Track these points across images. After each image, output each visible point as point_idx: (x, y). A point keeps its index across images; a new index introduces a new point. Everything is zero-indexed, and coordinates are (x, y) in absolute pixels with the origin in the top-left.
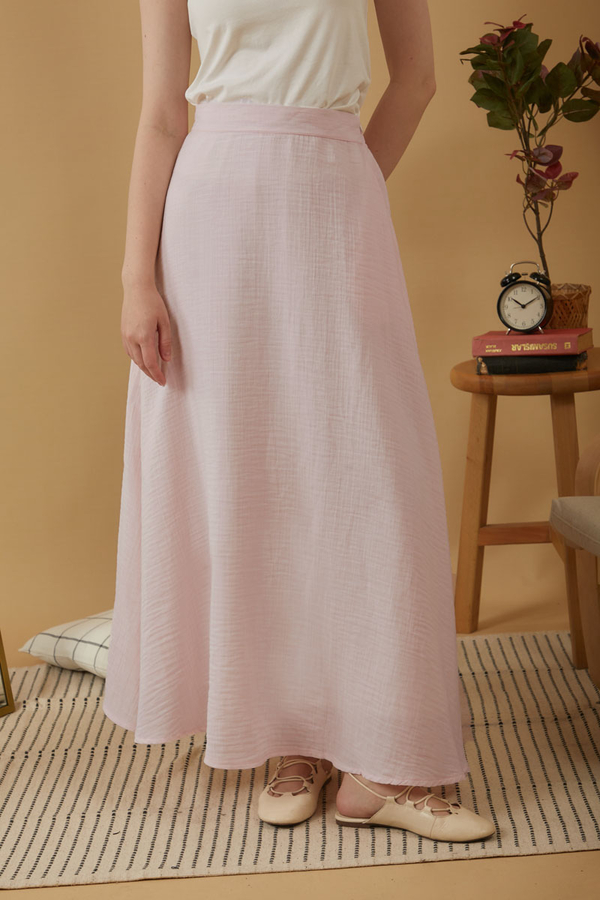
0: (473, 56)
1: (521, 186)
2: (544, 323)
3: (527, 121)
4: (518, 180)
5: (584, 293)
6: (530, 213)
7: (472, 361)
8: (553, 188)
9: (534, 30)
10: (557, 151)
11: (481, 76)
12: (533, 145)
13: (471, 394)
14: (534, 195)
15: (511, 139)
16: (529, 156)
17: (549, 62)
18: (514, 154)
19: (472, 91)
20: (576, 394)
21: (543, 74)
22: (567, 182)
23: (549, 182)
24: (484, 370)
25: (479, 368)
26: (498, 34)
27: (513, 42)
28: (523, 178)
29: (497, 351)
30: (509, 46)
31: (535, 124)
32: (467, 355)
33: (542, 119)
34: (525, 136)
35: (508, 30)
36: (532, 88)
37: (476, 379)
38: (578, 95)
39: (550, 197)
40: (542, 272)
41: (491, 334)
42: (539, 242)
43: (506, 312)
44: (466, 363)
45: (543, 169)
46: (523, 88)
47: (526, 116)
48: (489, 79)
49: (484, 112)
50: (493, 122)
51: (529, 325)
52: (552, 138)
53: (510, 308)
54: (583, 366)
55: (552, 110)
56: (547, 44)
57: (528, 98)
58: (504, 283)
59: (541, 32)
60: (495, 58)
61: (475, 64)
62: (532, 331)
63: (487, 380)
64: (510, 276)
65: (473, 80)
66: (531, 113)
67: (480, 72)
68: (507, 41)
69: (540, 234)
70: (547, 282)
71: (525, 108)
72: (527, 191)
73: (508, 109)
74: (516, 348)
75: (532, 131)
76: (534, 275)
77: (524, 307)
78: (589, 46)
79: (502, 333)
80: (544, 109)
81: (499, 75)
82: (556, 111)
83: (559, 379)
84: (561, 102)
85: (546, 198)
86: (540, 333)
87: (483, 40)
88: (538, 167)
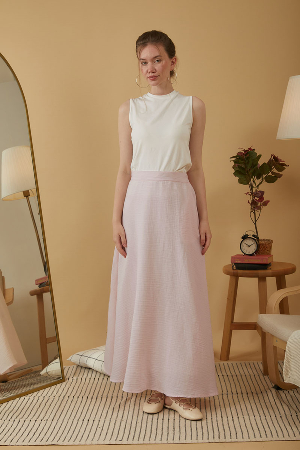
0: (234, 159)
1: (250, 205)
2: (256, 252)
3: (252, 182)
4: (249, 202)
5: (270, 242)
6: (253, 213)
7: (231, 265)
8: (261, 206)
9: (256, 151)
10: (263, 193)
11: (237, 166)
12: (254, 191)
13: (230, 276)
14: (254, 208)
15: (247, 188)
16: (253, 194)
17: (261, 163)
18: (248, 194)
19: (234, 171)
20: (267, 278)
21: (259, 167)
22: (266, 204)
23: (260, 203)
24: (235, 268)
25: (233, 267)
26: (244, 152)
27: (248, 155)
28: (251, 202)
29: (240, 262)
30: (247, 157)
31: (255, 184)
33: (258, 182)
34: (252, 187)
35: (247, 151)
36: (255, 171)
37: (232, 271)
38: (270, 174)
39: (260, 209)
40: (256, 234)
41: (238, 255)
42: (256, 224)
43: (243, 248)
44: (229, 265)
45: (258, 199)
46: (252, 171)
47: (252, 180)
48: (240, 167)
49: (237, 179)
50: (241, 182)
51: (251, 253)
52: (261, 189)
53: (245, 247)
54: (270, 268)
55: (261, 179)
56: (260, 156)
57: (254, 174)
58: (243, 238)
59: (258, 152)
60: (242, 160)
61: (235, 162)
62: (252, 255)
63: (236, 271)
64: (245, 236)
65: (234, 168)
66: (254, 179)
67: (237, 165)
68: (246, 155)
69: (256, 221)
70: (258, 238)
71: (252, 177)
72: (252, 207)
73: (246, 178)
74: (246, 261)
75: (254, 186)
76: (254, 236)
77: (249, 246)
78: (275, 157)
79: (242, 256)
80: (258, 178)
81: (243, 166)
82: (263, 179)
83: (261, 272)
84: (264, 176)
85: (258, 209)
86: (255, 256)
87: (238, 154)
88: (256, 198)
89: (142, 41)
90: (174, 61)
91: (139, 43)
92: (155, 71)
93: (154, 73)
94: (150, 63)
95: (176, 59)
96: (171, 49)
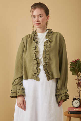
0: (70, 64)
2: (79, 106)
4: (76, 83)
6: (78, 88)
7: (67, 111)
9: (80, 61)
12: (79, 78)
13: (67, 117)
14: (79, 86)
15: (76, 77)
16: (78, 80)
18: (76, 79)
19: (70, 69)
24: (69, 113)
25: (68, 113)
26: (75, 61)
27: (77, 62)
28: (77, 83)
29: (71, 110)
30: (76, 63)
32: (67, 110)
34: (78, 77)
37: (68, 114)
40: (79, 98)
41: (71, 107)
42: (79, 93)
43: (73, 104)
44: (66, 112)
46: (78, 69)
47: (78, 73)
48: (73, 67)
49: (71, 72)
50: (73, 74)
51: (77, 106)
53: (74, 103)
57: (79, 71)
58: (73, 99)
60: (74, 64)
62: (77, 107)
63: (70, 115)
64: (74, 98)
67: (71, 66)
68: (76, 62)
69: (79, 92)
70: (80, 100)
73: (76, 72)
74: (75, 110)
75: (79, 76)
76: (78, 98)
77: (76, 103)
79: (73, 107)
81: (74, 67)
86: (79, 108)
87: (72, 61)
88: (80, 81)
89: (34, 6)
90: (48, 17)
91: (32, 7)
92: (39, 21)
93: (38, 22)
94: (37, 17)
95: (49, 17)
96: (47, 12)
